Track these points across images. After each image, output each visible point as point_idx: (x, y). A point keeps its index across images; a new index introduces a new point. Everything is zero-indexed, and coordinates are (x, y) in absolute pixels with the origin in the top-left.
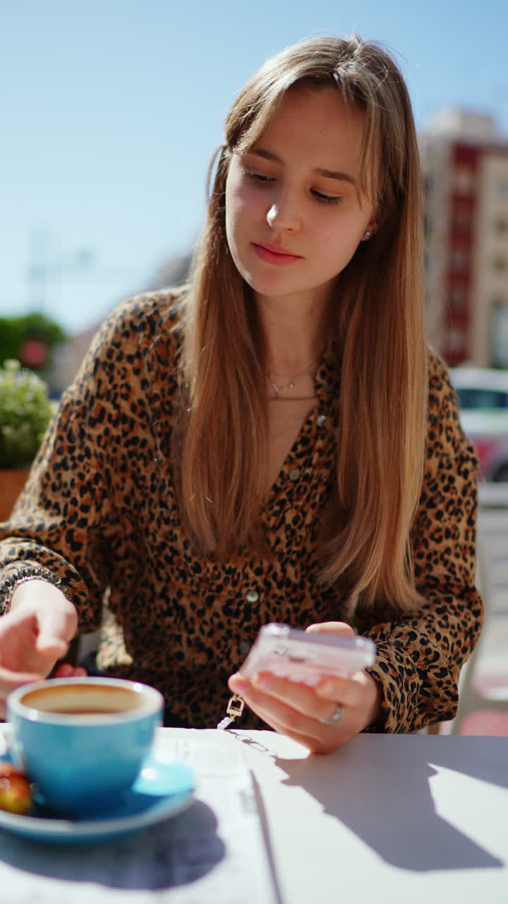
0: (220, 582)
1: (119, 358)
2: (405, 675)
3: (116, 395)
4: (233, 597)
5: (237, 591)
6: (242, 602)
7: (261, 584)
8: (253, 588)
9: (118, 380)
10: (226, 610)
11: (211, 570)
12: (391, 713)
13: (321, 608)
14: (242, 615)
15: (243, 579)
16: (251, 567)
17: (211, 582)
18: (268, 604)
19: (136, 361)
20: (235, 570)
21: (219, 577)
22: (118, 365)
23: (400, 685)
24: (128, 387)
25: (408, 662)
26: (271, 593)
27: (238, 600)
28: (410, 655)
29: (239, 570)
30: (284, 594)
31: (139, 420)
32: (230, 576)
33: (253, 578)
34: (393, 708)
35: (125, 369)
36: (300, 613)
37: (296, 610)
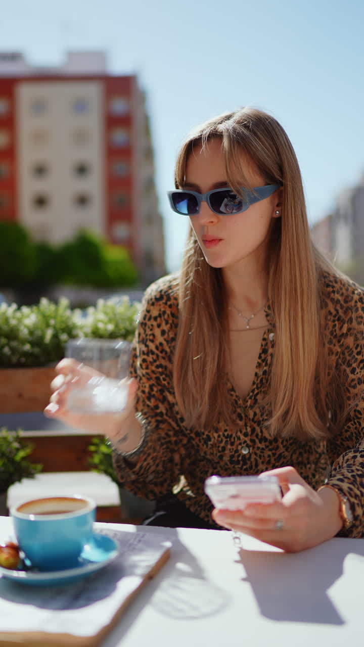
0: (223, 444)
1: (149, 319)
2: (358, 479)
3: (147, 340)
4: (233, 453)
5: (235, 449)
6: (239, 455)
7: (248, 442)
8: (245, 445)
9: (149, 332)
10: (231, 461)
11: (216, 437)
12: (356, 506)
13: (289, 450)
14: (241, 462)
15: (237, 440)
16: (241, 432)
17: (217, 445)
18: (256, 454)
19: (159, 319)
20: (231, 435)
21: (222, 441)
22: (149, 323)
23: (356, 486)
24: (154, 335)
25: (358, 470)
26: (256, 446)
27: (237, 454)
28: (358, 466)
29: (234, 435)
30: (264, 447)
31: (160, 355)
32: (228, 439)
33: (243, 439)
34: (356, 502)
35: (152, 325)
36: (277, 456)
37: (274, 454)
